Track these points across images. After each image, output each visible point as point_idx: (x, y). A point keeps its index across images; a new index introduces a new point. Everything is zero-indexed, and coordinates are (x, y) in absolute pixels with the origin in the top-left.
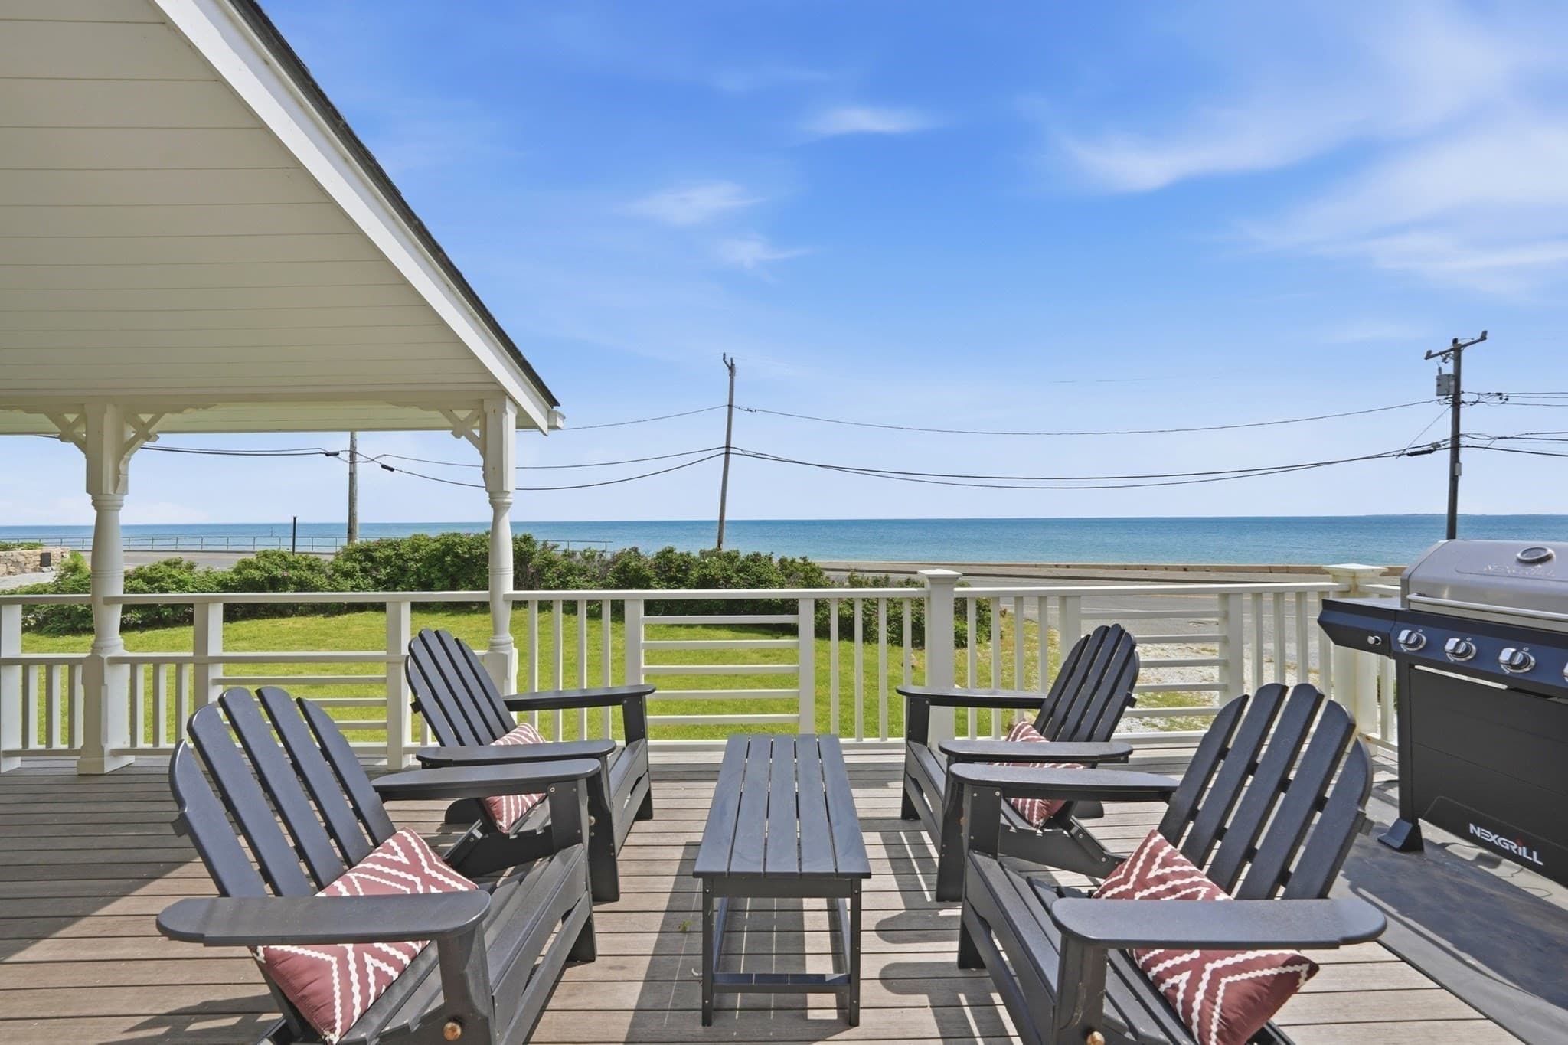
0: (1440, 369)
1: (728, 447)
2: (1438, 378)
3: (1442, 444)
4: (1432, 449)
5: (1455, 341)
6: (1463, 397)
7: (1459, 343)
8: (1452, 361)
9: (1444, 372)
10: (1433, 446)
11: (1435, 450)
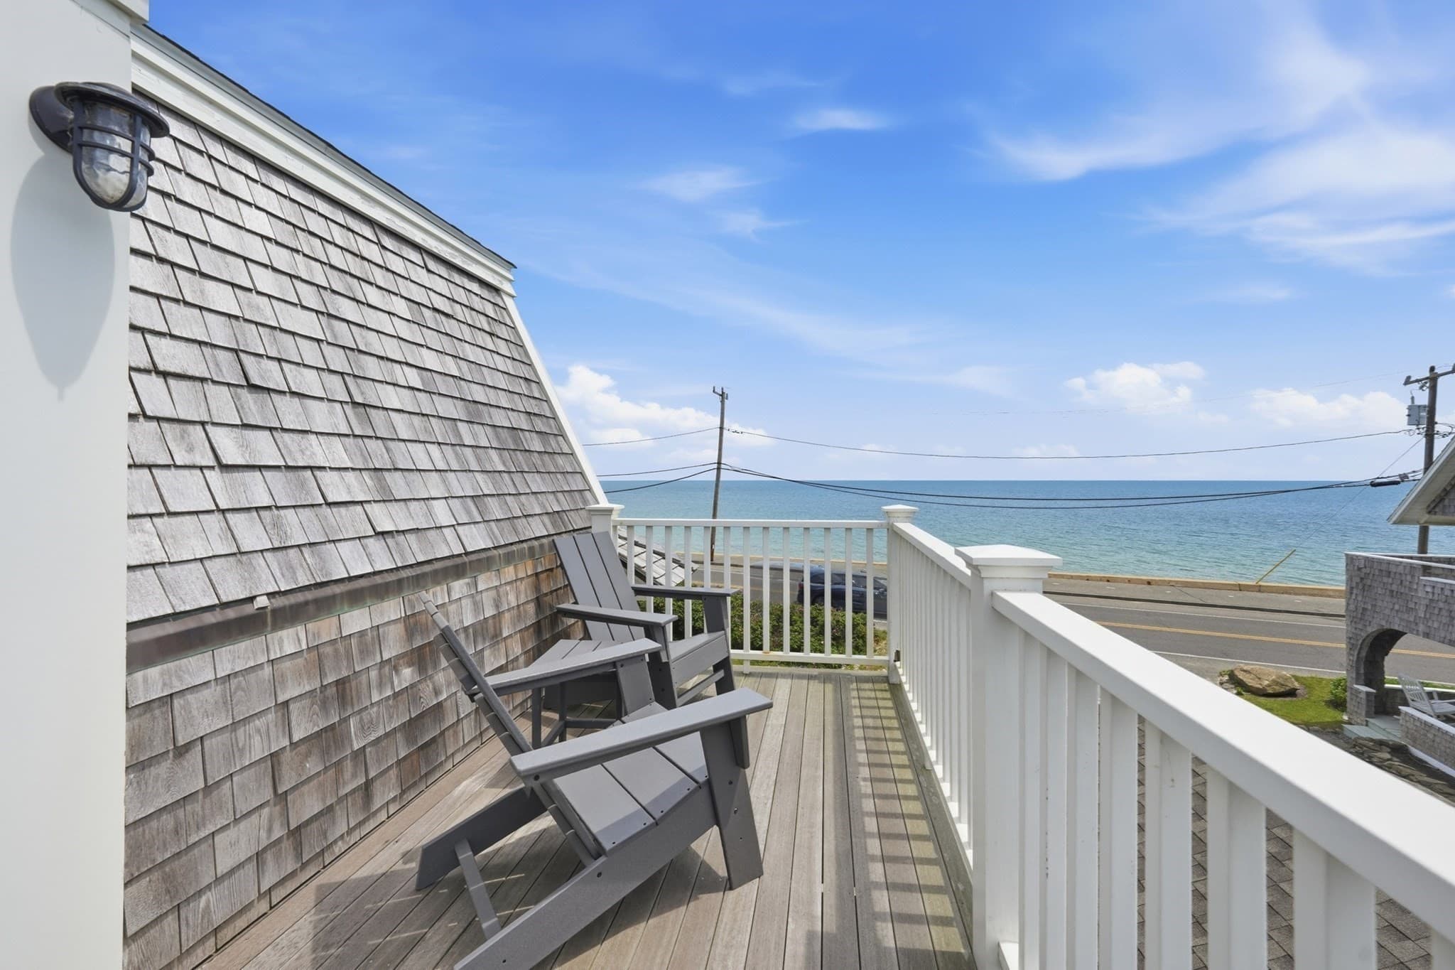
0: (1413, 398)
1: (719, 463)
2: (1410, 408)
3: (1410, 475)
4: (1399, 480)
5: (1432, 369)
6: (1437, 428)
7: (1436, 371)
8: (1428, 391)
9: (1417, 402)
10: (1401, 478)
11: (1403, 481)
